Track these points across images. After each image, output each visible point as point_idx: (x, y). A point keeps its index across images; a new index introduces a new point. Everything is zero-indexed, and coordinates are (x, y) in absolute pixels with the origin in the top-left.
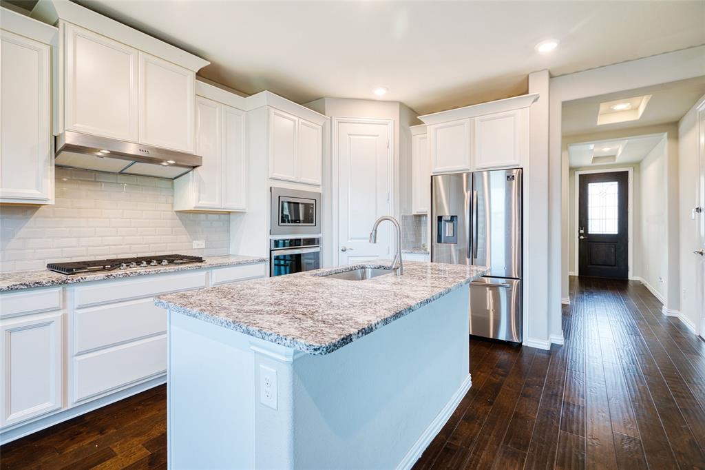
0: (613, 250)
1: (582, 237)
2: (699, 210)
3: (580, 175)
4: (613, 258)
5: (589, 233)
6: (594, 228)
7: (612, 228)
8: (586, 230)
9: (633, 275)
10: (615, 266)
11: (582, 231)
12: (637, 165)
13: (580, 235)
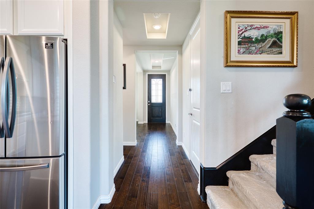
0: (160, 110)
1: (149, 104)
2: (190, 90)
3: (148, 75)
4: (161, 113)
5: (152, 102)
6: (154, 100)
7: (160, 100)
8: (151, 101)
9: (168, 121)
10: (161, 117)
11: (149, 102)
12: (169, 71)
13: (148, 103)
